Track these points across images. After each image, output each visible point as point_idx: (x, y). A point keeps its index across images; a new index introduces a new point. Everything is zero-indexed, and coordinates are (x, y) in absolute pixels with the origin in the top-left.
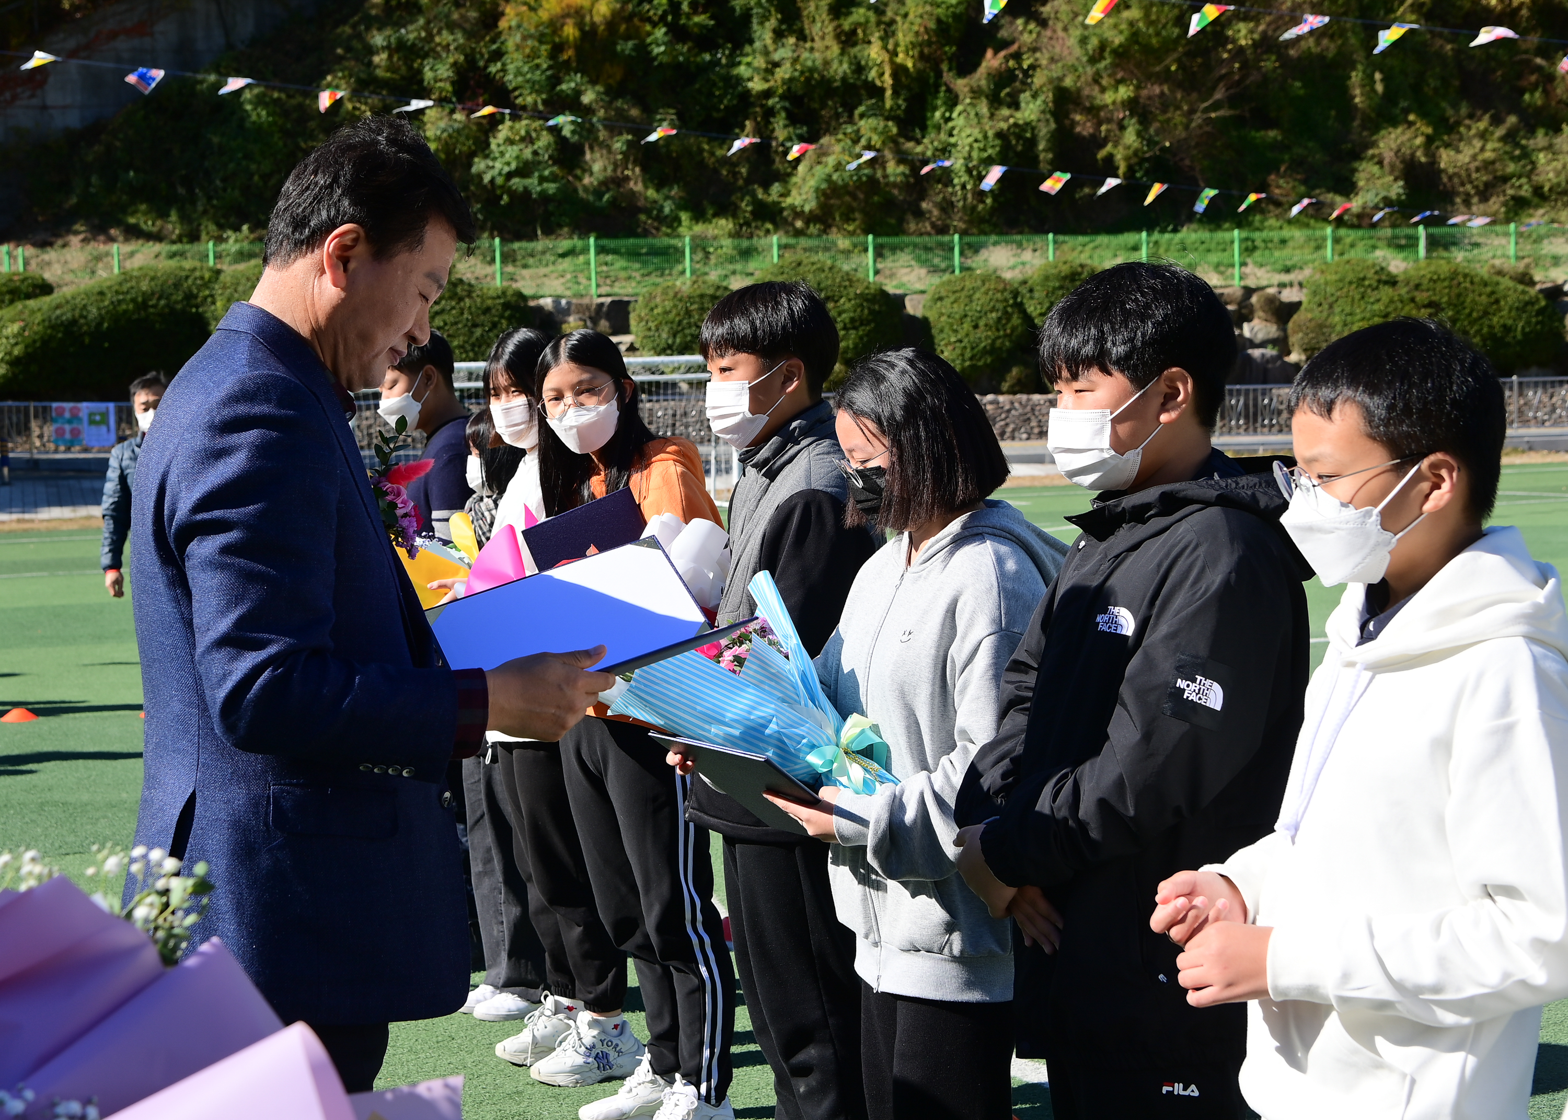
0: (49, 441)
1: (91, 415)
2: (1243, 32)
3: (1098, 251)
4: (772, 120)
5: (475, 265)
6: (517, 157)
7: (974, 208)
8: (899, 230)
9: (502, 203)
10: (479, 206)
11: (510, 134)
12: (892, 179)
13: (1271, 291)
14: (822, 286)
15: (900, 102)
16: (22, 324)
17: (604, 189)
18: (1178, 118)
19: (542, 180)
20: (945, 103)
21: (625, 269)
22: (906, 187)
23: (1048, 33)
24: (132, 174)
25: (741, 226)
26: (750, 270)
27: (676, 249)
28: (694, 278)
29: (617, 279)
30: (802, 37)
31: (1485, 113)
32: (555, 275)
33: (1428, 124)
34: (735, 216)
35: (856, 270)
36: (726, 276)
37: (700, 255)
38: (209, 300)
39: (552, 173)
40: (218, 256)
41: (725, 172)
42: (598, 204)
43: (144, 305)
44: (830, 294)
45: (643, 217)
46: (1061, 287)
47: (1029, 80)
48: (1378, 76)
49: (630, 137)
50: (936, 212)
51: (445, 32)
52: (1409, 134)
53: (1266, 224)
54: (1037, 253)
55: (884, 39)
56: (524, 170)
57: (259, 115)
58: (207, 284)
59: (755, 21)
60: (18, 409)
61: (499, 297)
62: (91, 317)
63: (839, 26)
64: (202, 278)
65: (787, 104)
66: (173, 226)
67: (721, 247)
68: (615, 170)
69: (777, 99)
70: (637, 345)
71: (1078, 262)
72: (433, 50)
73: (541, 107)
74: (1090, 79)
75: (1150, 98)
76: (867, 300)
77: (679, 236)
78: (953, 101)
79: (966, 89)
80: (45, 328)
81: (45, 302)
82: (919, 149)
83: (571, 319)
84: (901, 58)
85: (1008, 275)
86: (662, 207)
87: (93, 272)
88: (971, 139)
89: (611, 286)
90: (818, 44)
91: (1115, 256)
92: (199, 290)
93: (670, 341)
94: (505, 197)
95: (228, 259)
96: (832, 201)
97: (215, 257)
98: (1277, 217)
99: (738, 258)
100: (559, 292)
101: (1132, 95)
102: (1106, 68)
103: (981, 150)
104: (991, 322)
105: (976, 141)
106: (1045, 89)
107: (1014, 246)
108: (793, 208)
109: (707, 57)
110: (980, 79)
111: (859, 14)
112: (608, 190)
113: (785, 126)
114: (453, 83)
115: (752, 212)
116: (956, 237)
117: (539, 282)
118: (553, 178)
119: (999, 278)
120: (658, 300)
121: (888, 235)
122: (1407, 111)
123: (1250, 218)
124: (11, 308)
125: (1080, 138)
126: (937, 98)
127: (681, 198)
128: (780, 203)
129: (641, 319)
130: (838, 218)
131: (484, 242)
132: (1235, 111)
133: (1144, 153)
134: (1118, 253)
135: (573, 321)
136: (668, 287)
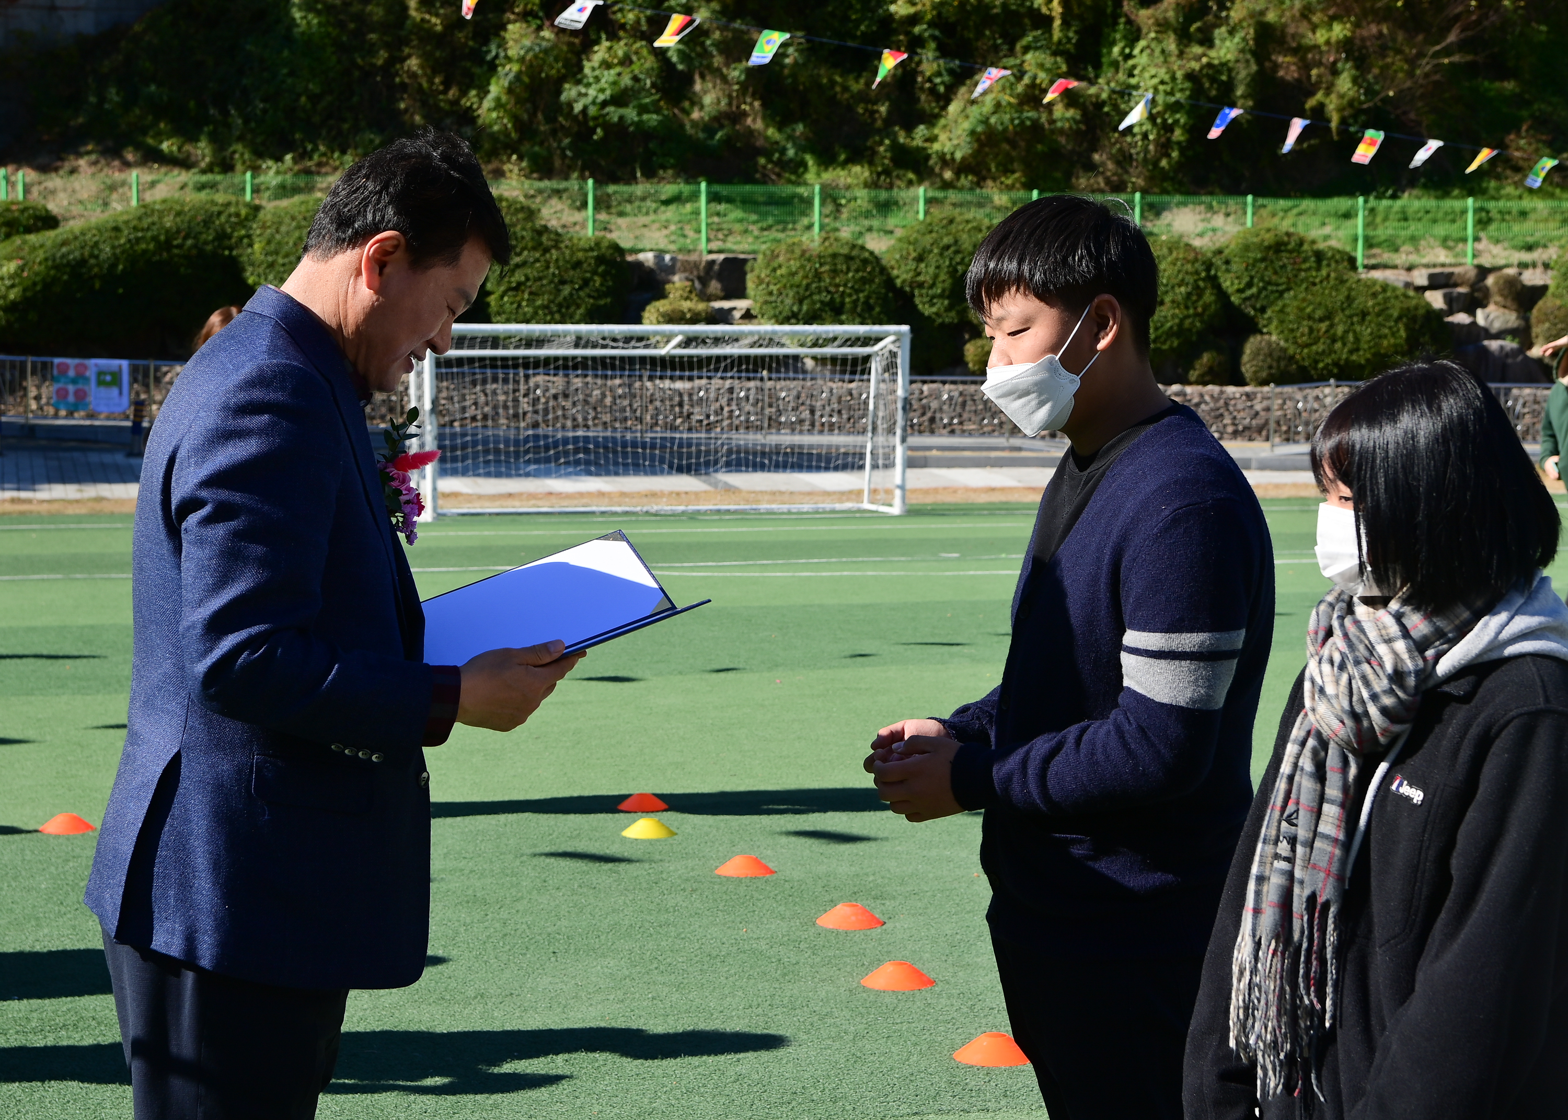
0: (48, 404)
1: (100, 373)
3: (1303, 219)
4: (919, 51)
5: (562, 211)
6: (615, 83)
7: (1156, 162)
8: (1066, 185)
9: (595, 137)
11: (607, 56)
12: (1059, 124)
13: (1511, 271)
15: (1071, 34)
16: (20, 262)
17: (716, 125)
18: (1397, 62)
19: (642, 110)
20: (1124, 37)
21: (741, 221)
22: (1075, 134)
24: (153, 88)
25: (879, 175)
26: (889, 228)
27: (801, 200)
28: (824, 234)
29: (731, 232)
32: (656, 225)
34: (871, 163)
36: (861, 234)
37: (830, 208)
38: (245, 241)
39: (654, 103)
40: (256, 190)
41: (860, 111)
42: (709, 142)
43: (167, 245)
45: (762, 161)
46: (1263, 260)
47: (1224, 14)
50: (1110, 165)
53: (1503, 192)
54: (1231, 219)
56: (621, 98)
57: (309, 23)
58: (243, 222)
60: (13, 365)
61: (591, 249)
62: (103, 256)
64: (237, 215)
65: (937, 33)
66: (203, 150)
67: (855, 199)
68: (730, 104)
69: (925, 26)
70: (753, 312)
71: (1281, 230)
73: (644, 26)
74: (1298, 14)
75: (1367, 39)
77: (805, 184)
78: (1134, 35)
79: (1151, 21)
80: (48, 269)
81: (49, 236)
82: (1093, 90)
83: (676, 278)
85: (1197, 243)
86: (785, 150)
87: (106, 204)
88: (1155, 81)
89: (724, 241)
91: (1324, 224)
92: (234, 230)
93: (795, 309)
94: (599, 130)
95: (267, 194)
96: (988, 149)
97: (253, 191)
98: (1516, 185)
99: (874, 212)
100: (662, 246)
101: (1349, 34)
103: (1167, 93)
104: (1179, 298)
105: (1162, 82)
106: (1245, 24)
107: (1204, 209)
108: (942, 157)
110: (1167, 10)
112: (722, 127)
113: (936, 58)
115: (892, 159)
116: (1138, 196)
117: (638, 232)
118: (655, 109)
119: (1188, 246)
120: (781, 259)
123: (1484, 185)
124: (7, 243)
125: (1283, 83)
126: (1115, 31)
127: (806, 139)
128: (925, 149)
129: (760, 281)
130: (994, 168)
131: (573, 184)
132: (1469, 58)
133: (1361, 103)
134: (1327, 220)
135: (678, 281)
136: (794, 244)
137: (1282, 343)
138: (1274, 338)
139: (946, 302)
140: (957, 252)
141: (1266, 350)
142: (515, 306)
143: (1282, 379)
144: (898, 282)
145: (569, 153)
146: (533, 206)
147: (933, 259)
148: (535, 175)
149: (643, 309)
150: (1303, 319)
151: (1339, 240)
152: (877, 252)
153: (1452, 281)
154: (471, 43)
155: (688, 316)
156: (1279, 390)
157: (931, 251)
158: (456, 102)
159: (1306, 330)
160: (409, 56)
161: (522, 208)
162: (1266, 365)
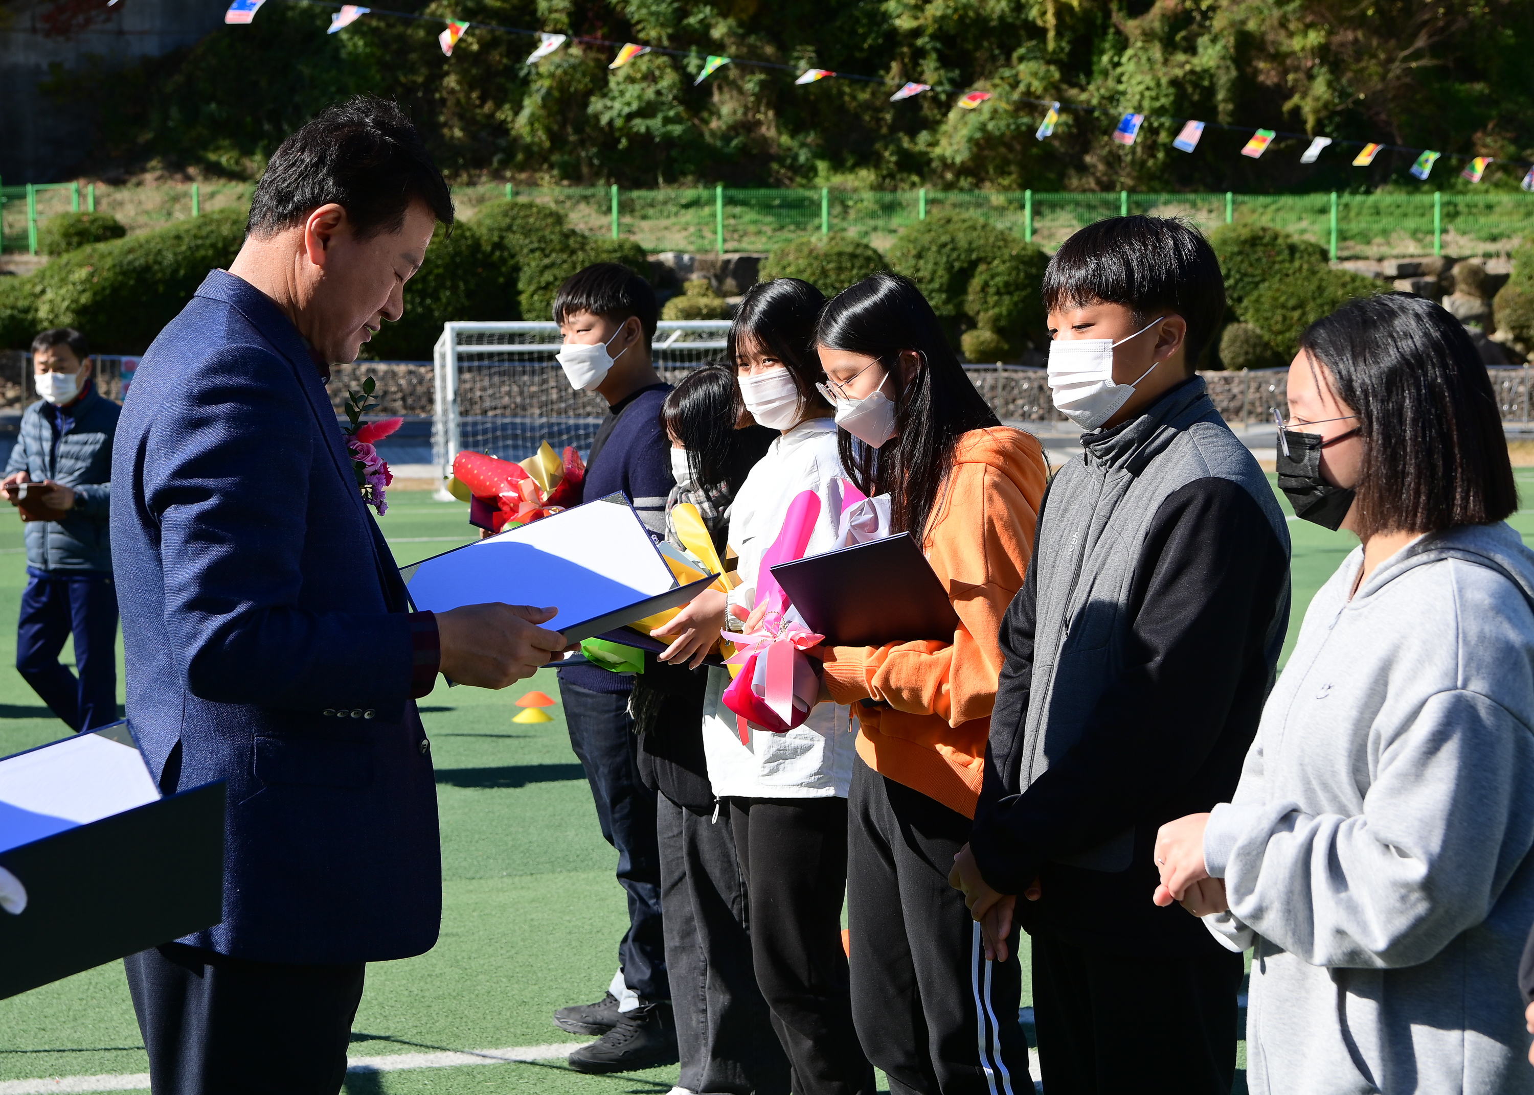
3: (1281, 214)
4: (921, 61)
5: (589, 215)
6: (639, 97)
7: (1143, 163)
8: (1059, 185)
9: (621, 147)
10: (594, 150)
11: (631, 72)
13: (1475, 261)
14: (974, 245)
15: (1064, 44)
16: (90, 269)
17: (732, 133)
18: (1373, 67)
19: (667, 121)
20: (1113, 47)
21: (755, 222)
22: (1068, 138)
24: (213, 106)
25: (884, 178)
26: (893, 227)
27: (812, 202)
28: (831, 234)
29: (745, 234)
32: (677, 227)
34: (877, 167)
35: (1010, 229)
36: (866, 233)
37: (838, 209)
39: (677, 114)
41: (867, 118)
42: (727, 150)
43: (225, 251)
44: (982, 255)
45: (775, 166)
46: (1240, 253)
47: (1207, 23)
49: (763, 76)
50: (1101, 167)
53: (1470, 187)
54: (1213, 215)
56: (647, 110)
57: (355, 45)
61: (615, 251)
62: (165, 263)
65: (938, 45)
66: (258, 163)
67: (862, 201)
68: (745, 114)
69: (926, 39)
71: (1259, 225)
73: (666, 43)
74: (1276, 23)
75: (1342, 45)
76: (1024, 263)
77: (815, 187)
78: (1122, 44)
79: (1138, 32)
80: (116, 274)
81: (116, 245)
82: (1084, 97)
83: (694, 276)
86: (797, 155)
87: (169, 214)
88: (1142, 87)
89: (739, 241)
91: (1300, 219)
94: (624, 142)
96: (986, 153)
99: (880, 212)
100: (681, 247)
101: (1323, 40)
102: (1294, 11)
103: (1152, 98)
105: (1148, 89)
106: (1225, 33)
107: (1188, 206)
108: (943, 159)
110: (1153, 20)
112: (737, 135)
113: (937, 69)
114: (569, 15)
115: (897, 163)
116: (1124, 195)
117: (659, 234)
118: (677, 120)
120: (791, 257)
121: (1047, 190)
123: (1453, 180)
124: (79, 251)
125: (1263, 87)
126: (1104, 40)
127: (818, 146)
128: (927, 153)
130: (991, 171)
131: (600, 190)
132: (1438, 62)
133: (1336, 105)
134: (1304, 215)
135: (696, 280)
136: (802, 244)
137: (1258, 331)
138: (1250, 326)
139: (944, 296)
140: (954, 249)
141: (1242, 337)
142: (544, 304)
143: (1255, 364)
145: (596, 162)
146: (562, 212)
147: (931, 256)
148: (565, 182)
149: (663, 305)
150: (1277, 307)
151: (1315, 233)
152: (881, 250)
153: (1420, 270)
154: (505, 61)
155: (705, 311)
156: (1252, 374)
157: (929, 249)
158: (491, 116)
159: (1280, 318)
160: (447, 74)
161: (551, 214)
162: (1242, 351)
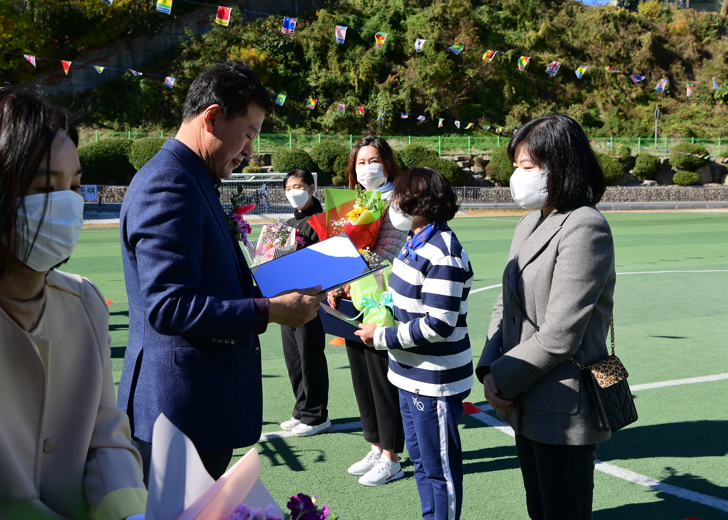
1: (88, 189)
2: (471, 72)
3: (424, 142)
4: (318, 96)
7: (384, 127)
8: (360, 133)
13: (480, 156)
14: (336, 151)
15: (360, 91)
18: (450, 99)
20: (375, 92)
21: (269, 144)
22: (362, 119)
23: (408, 70)
25: (308, 130)
26: (311, 145)
27: (286, 138)
28: (293, 147)
29: (266, 147)
30: (328, 69)
31: (546, 101)
33: (529, 104)
34: (305, 127)
35: (346, 146)
36: (303, 147)
37: (294, 140)
38: (129, 151)
40: (132, 136)
41: (302, 112)
43: (107, 152)
44: (338, 154)
46: (413, 154)
47: (402, 86)
48: (513, 88)
50: (371, 127)
51: (209, 63)
52: (522, 108)
53: (477, 134)
54: (405, 142)
55: (355, 70)
57: (146, 89)
58: (128, 146)
59: (312, 63)
62: (88, 156)
63: (340, 66)
64: (127, 143)
65: (323, 91)
66: (116, 125)
67: (301, 137)
69: (319, 89)
70: (273, 169)
71: (418, 145)
72: (205, 69)
74: (422, 86)
75: (441, 92)
77: (287, 133)
78: (377, 92)
79: (382, 88)
83: (251, 160)
84: (360, 77)
86: (281, 124)
87: (88, 141)
89: (265, 149)
90: (333, 71)
91: (430, 143)
92: (125, 148)
93: (285, 168)
95: (135, 137)
96: (338, 123)
98: (480, 132)
99: (307, 141)
101: (436, 91)
102: (427, 82)
103: (387, 108)
105: (385, 105)
106: (407, 88)
107: (397, 139)
108: (325, 126)
109: (296, 74)
110: (387, 83)
111: (347, 62)
113: (323, 98)
115: (311, 126)
120: (281, 154)
121: (356, 135)
122: (522, 100)
123: (472, 132)
125: (419, 105)
126: (372, 90)
127: (287, 120)
128: (320, 123)
129: (275, 161)
130: (339, 129)
132: (468, 98)
133: (440, 110)
136: (284, 150)
139: (326, 166)
140: (330, 152)
144: (314, 161)
147: (323, 154)
149: (242, 169)
151: (434, 148)
152: (307, 152)
153: (464, 159)
155: (255, 170)
157: (322, 152)
